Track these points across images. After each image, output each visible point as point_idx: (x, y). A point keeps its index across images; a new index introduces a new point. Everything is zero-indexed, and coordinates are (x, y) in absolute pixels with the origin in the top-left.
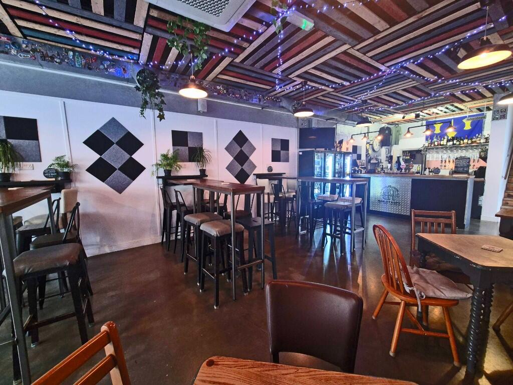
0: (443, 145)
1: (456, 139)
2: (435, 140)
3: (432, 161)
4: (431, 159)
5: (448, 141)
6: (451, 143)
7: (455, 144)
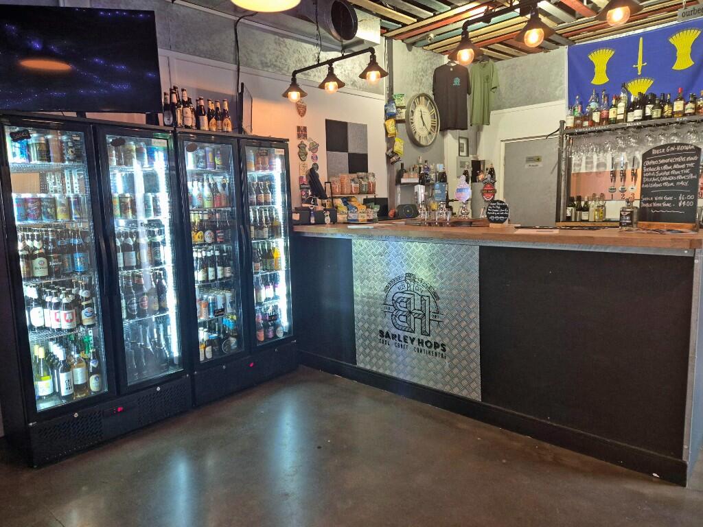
0: (616, 121)
1: (652, 102)
2: (593, 105)
3: (588, 174)
4: (583, 170)
5: (630, 107)
6: (638, 113)
7: (650, 117)
